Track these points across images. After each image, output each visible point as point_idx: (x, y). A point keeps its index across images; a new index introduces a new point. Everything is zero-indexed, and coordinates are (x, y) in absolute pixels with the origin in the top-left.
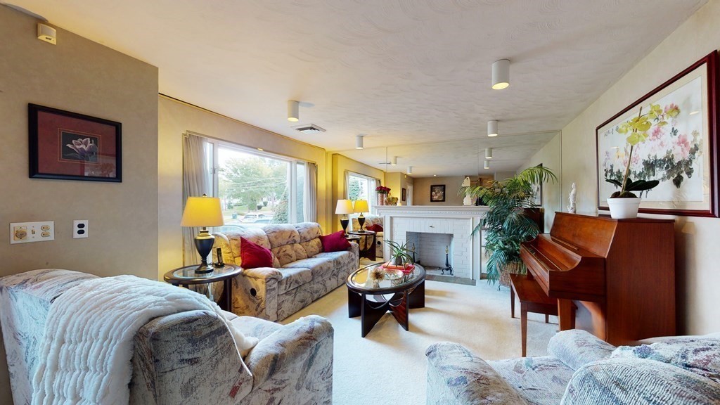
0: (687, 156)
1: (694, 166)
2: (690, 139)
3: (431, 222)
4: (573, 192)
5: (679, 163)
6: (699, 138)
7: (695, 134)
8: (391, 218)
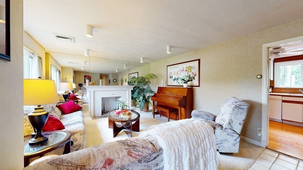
0: (194, 76)
1: (195, 78)
2: (194, 73)
3: (113, 92)
4: (163, 81)
5: (192, 77)
6: (196, 73)
7: (195, 72)
8: (94, 92)
